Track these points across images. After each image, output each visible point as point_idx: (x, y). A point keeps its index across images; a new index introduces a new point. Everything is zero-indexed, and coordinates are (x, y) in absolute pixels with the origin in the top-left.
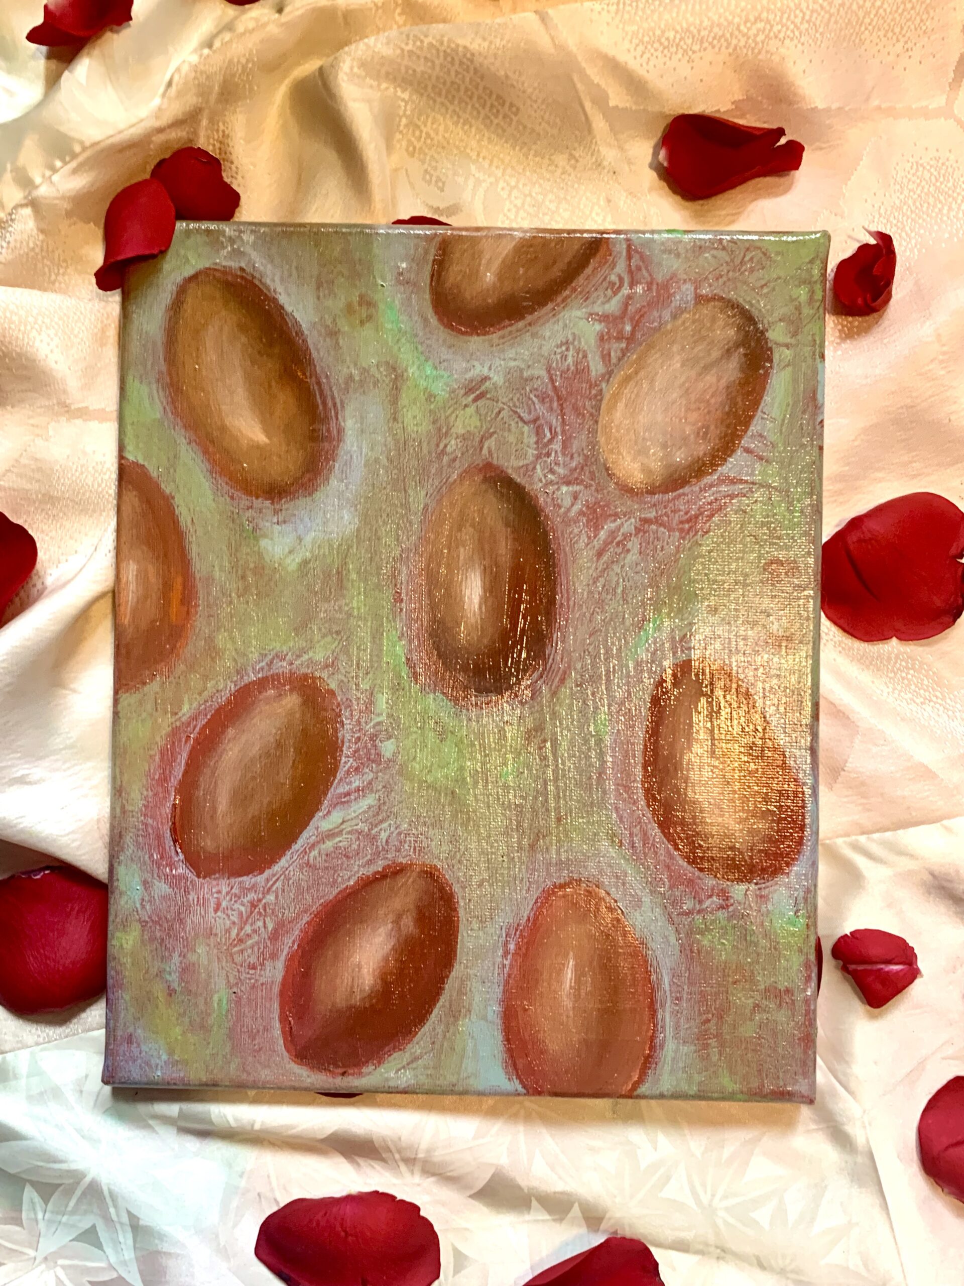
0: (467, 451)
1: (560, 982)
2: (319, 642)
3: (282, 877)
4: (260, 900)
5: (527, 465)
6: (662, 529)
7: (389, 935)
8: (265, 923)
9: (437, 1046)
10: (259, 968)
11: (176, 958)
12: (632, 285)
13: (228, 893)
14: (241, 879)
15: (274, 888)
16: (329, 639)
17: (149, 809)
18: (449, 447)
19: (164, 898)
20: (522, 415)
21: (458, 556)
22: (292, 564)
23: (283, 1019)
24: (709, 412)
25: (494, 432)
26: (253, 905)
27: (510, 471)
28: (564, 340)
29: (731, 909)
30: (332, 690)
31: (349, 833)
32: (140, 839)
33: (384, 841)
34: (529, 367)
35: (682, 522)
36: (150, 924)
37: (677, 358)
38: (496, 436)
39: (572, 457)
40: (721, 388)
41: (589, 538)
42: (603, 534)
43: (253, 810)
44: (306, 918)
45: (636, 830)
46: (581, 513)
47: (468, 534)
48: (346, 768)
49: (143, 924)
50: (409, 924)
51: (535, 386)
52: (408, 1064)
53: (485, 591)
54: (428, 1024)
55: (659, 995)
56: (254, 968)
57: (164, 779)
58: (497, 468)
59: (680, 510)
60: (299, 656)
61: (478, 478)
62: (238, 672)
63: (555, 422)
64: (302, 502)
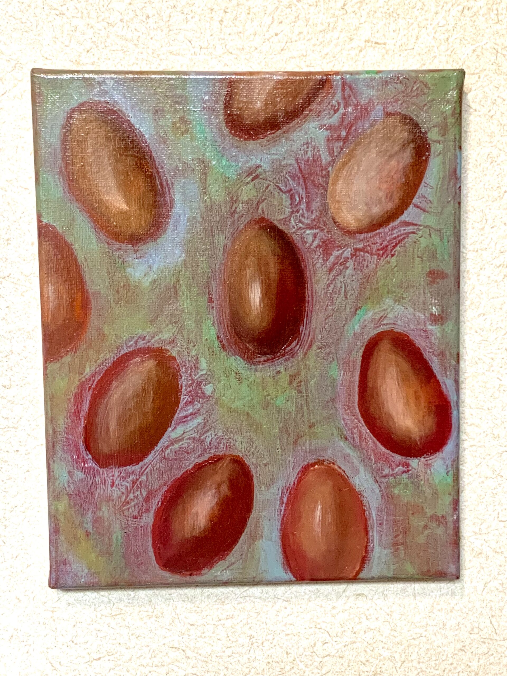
0: (249, 211)
1: (313, 518)
2: (164, 328)
3: (150, 465)
4: (137, 480)
5: (285, 218)
6: (366, 254)
7: (213, 496)
8: (141, 492)
9: (244, 556)
10: (139, 517)
11: (90, 514)
12: (346, 106)
13: (118, 476)
14: (125, 468)
15: (145, 472)
16: (170, 326)
17: (69, 430)
18: (238, 208)
19: (81, 480)
20: (281, 188)
21: (246, 275)
22: (146, 282)
23: (154, 546)
24: (393, 183)
25: (265, 199)
26: (134, 483)
27: (276, 222)
28: (306, 142)
29: (410, 472)
30: (173, 357)
31: (187, 439)
32: (65, 447)
33: (209, 442)
34: (284, 158)
35: (378, 250)
36: (74, 496)
37: (374, 151)
38: (266, 201)
39: (312, 212)
40: (400, 169)
41: (324, 260)
42: (332, 259)
43: (131, 428)
44: (165, 488)
45: (355, 431)
46: (318, 246)
47: (251, 261)
48: (184, 402)
49: (70, 496)
50: (225, 489)
51: (289, 170)
52: (228, 567)
53: (263, 295)
54: (238, 544)
55: (369, 523)
56: (136, 518)
57: (77, 413)
58: (268, 220)
59: (377, 243)
60: (153, 337)
61: (257, 227)
62: (118, 348)
63: (302, 192)
64: (151, 245)
